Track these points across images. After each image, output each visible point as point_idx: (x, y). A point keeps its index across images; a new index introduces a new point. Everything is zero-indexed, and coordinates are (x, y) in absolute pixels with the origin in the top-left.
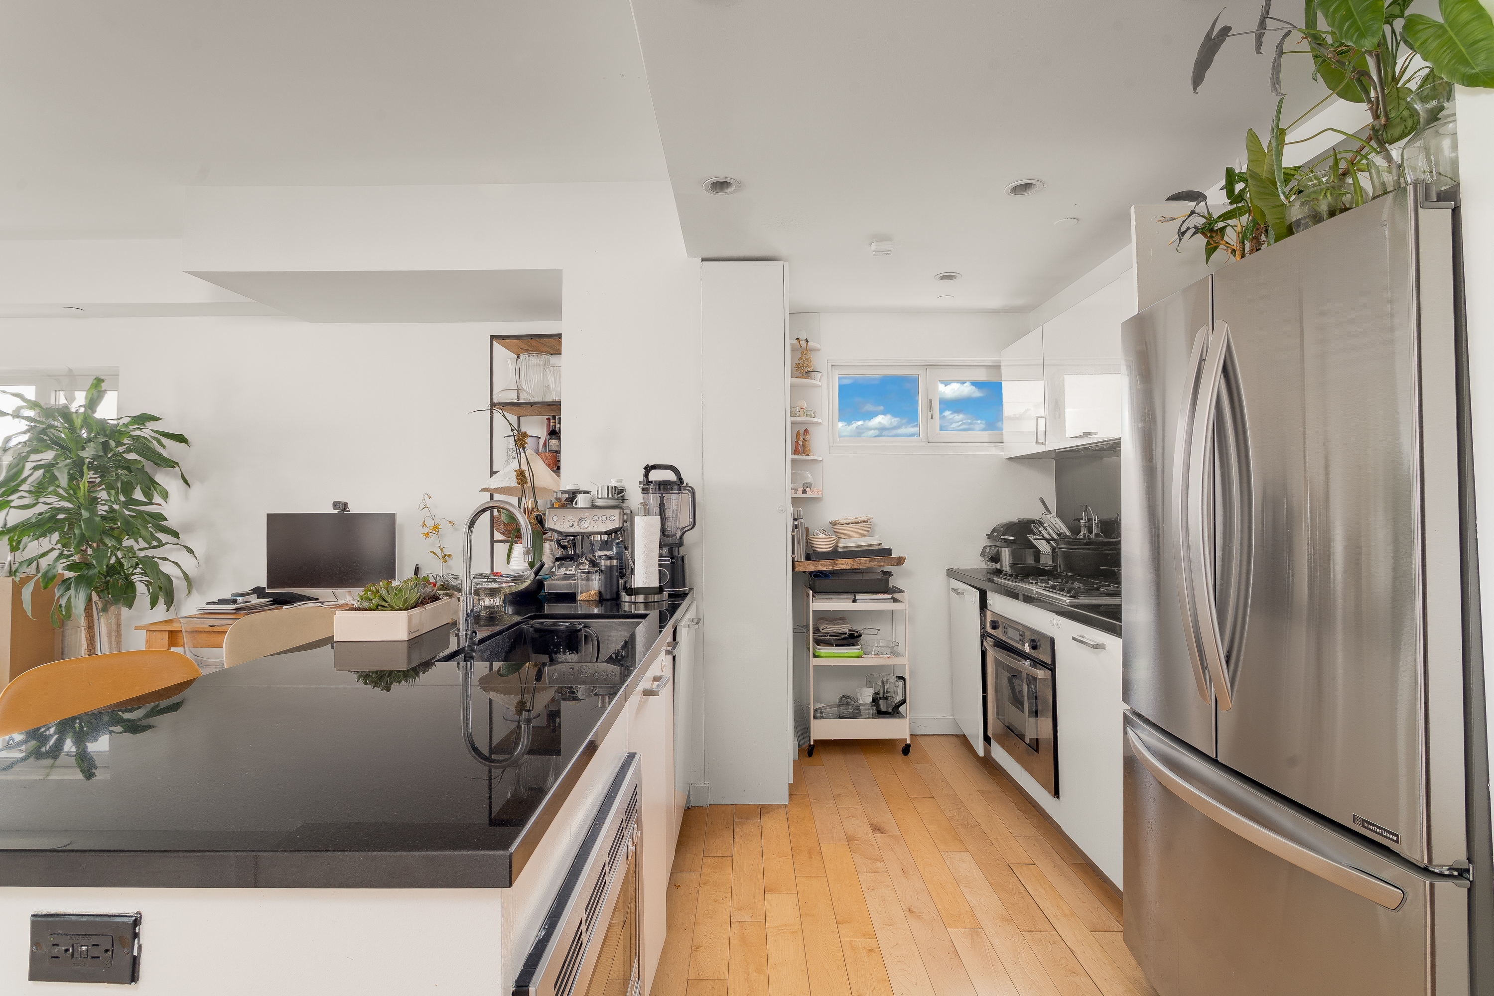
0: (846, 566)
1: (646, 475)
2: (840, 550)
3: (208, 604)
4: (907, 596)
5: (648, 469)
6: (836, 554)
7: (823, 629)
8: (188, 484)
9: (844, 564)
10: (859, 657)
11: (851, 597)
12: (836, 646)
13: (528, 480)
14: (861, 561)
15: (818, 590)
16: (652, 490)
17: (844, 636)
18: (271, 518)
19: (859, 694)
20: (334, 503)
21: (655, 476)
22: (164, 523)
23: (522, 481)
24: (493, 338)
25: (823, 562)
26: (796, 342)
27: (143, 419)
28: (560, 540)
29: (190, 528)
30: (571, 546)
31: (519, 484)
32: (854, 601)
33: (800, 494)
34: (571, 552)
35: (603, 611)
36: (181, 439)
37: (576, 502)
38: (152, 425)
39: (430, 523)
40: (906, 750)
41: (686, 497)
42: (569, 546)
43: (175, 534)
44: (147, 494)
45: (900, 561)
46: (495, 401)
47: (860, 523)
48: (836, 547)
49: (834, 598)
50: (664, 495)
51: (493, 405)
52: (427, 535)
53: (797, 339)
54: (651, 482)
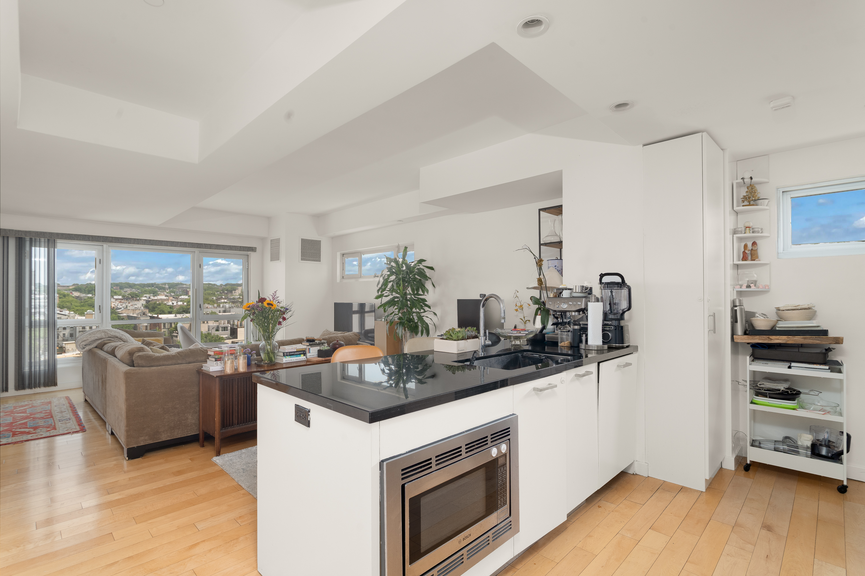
0: (780, 341)
1: (601, 280)
2: (777, 329)
3: (438, 336)
4: (844, 369)
5: (602, 276)
6: (773, 331)
7: (760, 385)
8: (435, 287)
9: (778, 339)
10: (794, 409)
11: (788, 364)
12: (769, 398)
13: (544, 283)
14: (795, 338)
15: (756, 357)
16: (603, 288)
17: (779, 392)
18: (459, 301)
19: (799, 438)
20: (481, 295)
21: (606, 279)
22: (426, 303)
23: (540, 283)
24: (540, 210)
25: (758, 337)
26: (742, 181)
27: (421, 261)
28: (554, 314)
29: (435, 305)
30: (560, 317)
31: (539, 285)
32: (790, 367)
33: (744, 288)
34: (560, 320)
35: (572, 352)
36: (432, 268)
37: (562, 295)
38: (424, 264)
39: (519, 304)
40: (843, 489)
41: (625, 292)
42: (559, 317)
43: (429, 307)
44: (423, 291)
45: (838, 341)
46: (541, 243)
47: (799, 310)
48: (774, 326)
49: (770, 363)
50: (613, 290)
51: (540, 245)
52: (517, 310)
53: (742, 179)
54: (603, 283)
